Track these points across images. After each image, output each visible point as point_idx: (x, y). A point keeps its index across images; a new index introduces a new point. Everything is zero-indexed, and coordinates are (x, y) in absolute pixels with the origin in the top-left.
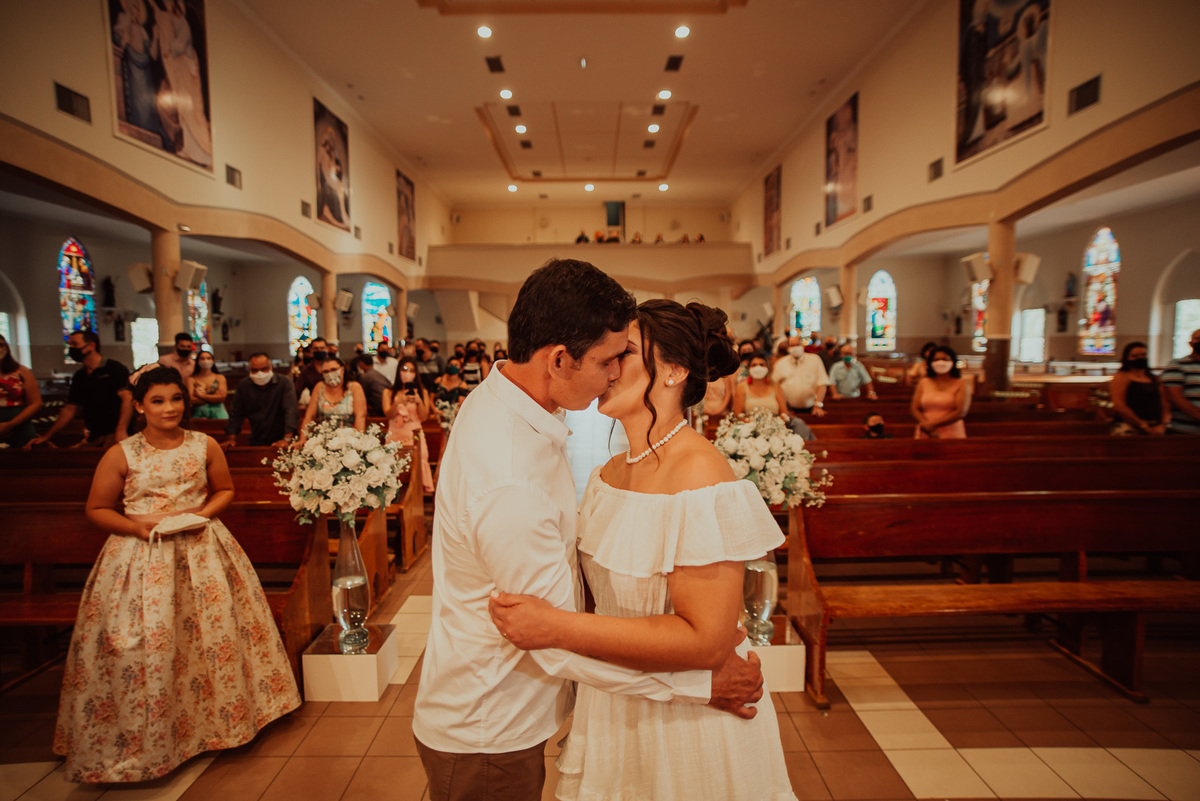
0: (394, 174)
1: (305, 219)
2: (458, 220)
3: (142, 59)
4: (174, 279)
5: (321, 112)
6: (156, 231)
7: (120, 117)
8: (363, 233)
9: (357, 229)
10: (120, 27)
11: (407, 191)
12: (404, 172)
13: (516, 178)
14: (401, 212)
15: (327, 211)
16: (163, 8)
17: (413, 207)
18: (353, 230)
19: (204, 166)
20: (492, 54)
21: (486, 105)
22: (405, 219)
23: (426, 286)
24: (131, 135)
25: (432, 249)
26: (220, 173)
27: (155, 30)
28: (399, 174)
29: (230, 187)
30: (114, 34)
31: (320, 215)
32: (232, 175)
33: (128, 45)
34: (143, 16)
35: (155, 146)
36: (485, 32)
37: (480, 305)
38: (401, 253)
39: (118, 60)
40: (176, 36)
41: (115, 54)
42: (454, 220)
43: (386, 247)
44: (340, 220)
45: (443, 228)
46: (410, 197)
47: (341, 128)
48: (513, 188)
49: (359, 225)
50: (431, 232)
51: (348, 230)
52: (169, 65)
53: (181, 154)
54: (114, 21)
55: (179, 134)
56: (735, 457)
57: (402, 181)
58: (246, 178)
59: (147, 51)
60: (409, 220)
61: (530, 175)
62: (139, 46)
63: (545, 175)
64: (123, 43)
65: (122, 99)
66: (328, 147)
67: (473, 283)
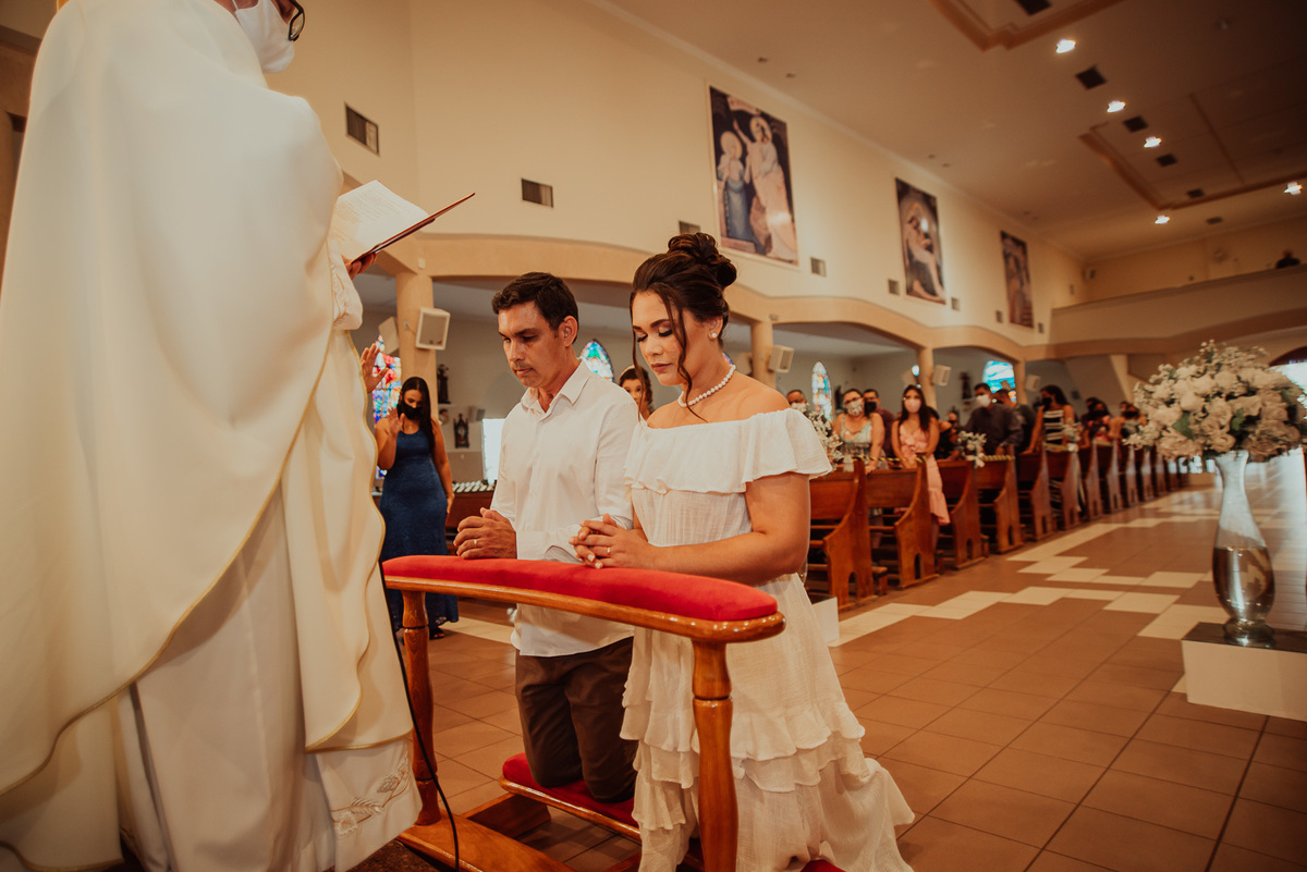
0: (997, 238)
1: (893, 297)
2: (1093, 274)
3: (737, 185)
4: (767, 363)
5: (903, 190)
6: (752, 323)
7: (722, 236)
8: (962, 304)
9: (954, 301)
10: (720, 167)
11: (1017, 253)
12: (1011, 232)
13: (1163, 208)
14: (1009, 277)
15: (917, 286)
16: (753, 140)
17: (1026, 268)
18: (949, 302)
19: (791, 262)
20: (1083, 68)
21: (1094, 128)
22: (1016, 283)
23: (1053, 356)
24: (730, 247)
25: (1056, 313)
26: (806, 265)
27: (748, 160)
28: (1004, 236)
29: (815, 276)
30: (717, 172)
31: (910, 291)
32: (816, 266)
33: (728, 178)
34: (739, 153)
35: (750, 252)
36: (1066, 46)
37: (1130, 372)
38: (1012, 320)
39: (721, 191)
40: (764, 159)
41: (718, 187)
42: (1088, 275)
43: (993, 317)
44: (933, 293)
45: (1072, 287)
46: (1021, 258)
47: (929, 202)
48: (1162, 220)
49: (955, 296)
50: (1052, 293)
51: (943, 302)
52: (759, 185)
53: (770, 255)
54: (718, 162)
55: (769, 239)
56: (1169, 402)
57: (1009, 242)
58: (829, 266)
59: (742, 178)
60: (1022, 284)
61: (1186, 198)
62: (736, 176)
63: (1209, 192)
64: (724, 178)
65: (723, 220)
66: (914, 223)
67: (1117, 346)
